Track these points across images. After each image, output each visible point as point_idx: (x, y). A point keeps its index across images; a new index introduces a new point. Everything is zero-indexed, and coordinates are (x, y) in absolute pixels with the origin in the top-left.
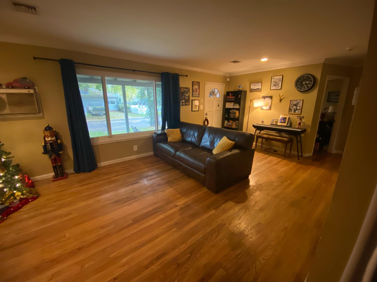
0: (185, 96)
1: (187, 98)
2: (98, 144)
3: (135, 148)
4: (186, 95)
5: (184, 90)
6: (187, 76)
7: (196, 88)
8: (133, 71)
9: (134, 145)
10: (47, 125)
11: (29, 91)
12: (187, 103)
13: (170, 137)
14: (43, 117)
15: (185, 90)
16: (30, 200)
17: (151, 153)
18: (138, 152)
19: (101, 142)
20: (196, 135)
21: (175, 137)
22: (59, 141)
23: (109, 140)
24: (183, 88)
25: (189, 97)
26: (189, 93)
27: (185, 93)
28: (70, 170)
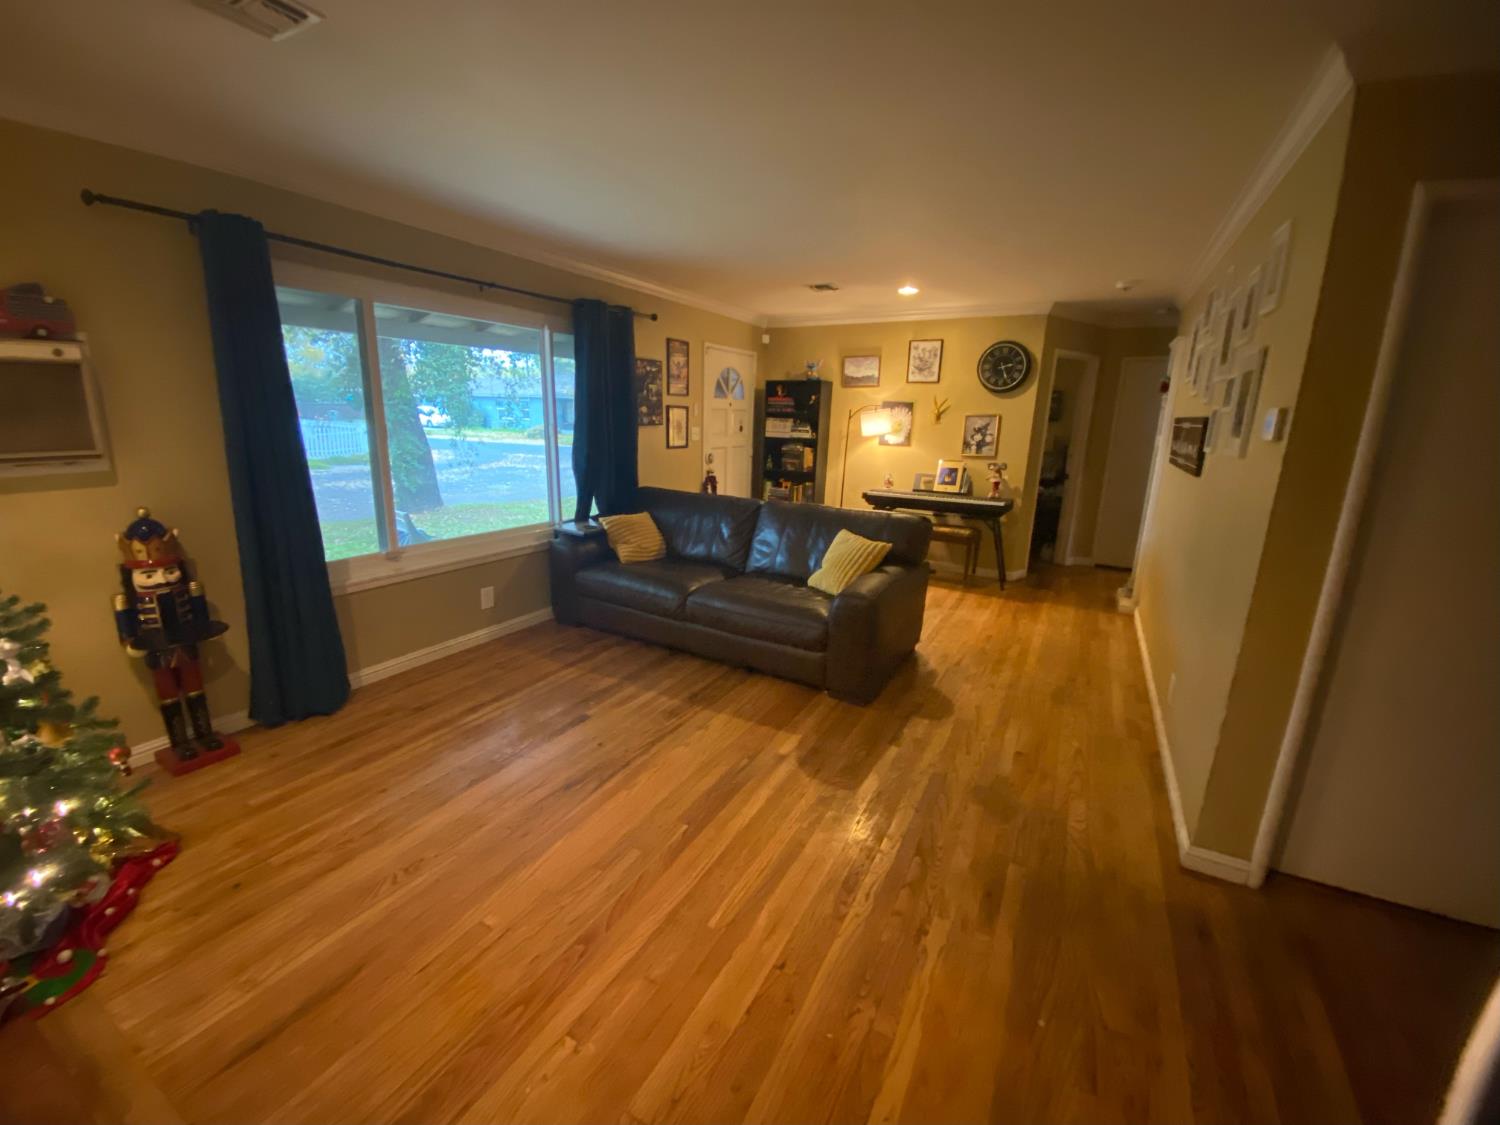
0: (649, 390)
1: (655, 399)
2: (350, 590)
3: (487, 597)
4: (651, 386)
5: (645, 367)
6: (654, 317)
7: (679, 363)
8: (477, 286)
9: (485, 587)
10: (141, 511)
11: (58, 352)
12: (654, 418)
13: (625, 546)
14: (109, 479)
15: (648, 368)
16: (157, 862)
17: (544, 614)
18: (496, 616)
19: (357, 578)
20: (726, 532)
21: (644, 546)
22: (193, 585)
23: (385, 572)
24: (642, 360)
25: (659, 394)
26: (661, 379)
27: (648, 381)
28: (231, 719)
